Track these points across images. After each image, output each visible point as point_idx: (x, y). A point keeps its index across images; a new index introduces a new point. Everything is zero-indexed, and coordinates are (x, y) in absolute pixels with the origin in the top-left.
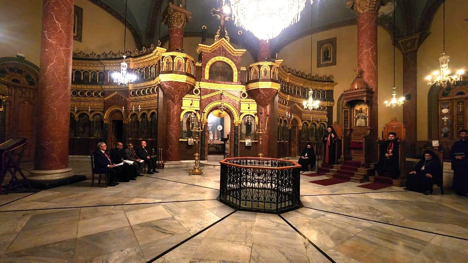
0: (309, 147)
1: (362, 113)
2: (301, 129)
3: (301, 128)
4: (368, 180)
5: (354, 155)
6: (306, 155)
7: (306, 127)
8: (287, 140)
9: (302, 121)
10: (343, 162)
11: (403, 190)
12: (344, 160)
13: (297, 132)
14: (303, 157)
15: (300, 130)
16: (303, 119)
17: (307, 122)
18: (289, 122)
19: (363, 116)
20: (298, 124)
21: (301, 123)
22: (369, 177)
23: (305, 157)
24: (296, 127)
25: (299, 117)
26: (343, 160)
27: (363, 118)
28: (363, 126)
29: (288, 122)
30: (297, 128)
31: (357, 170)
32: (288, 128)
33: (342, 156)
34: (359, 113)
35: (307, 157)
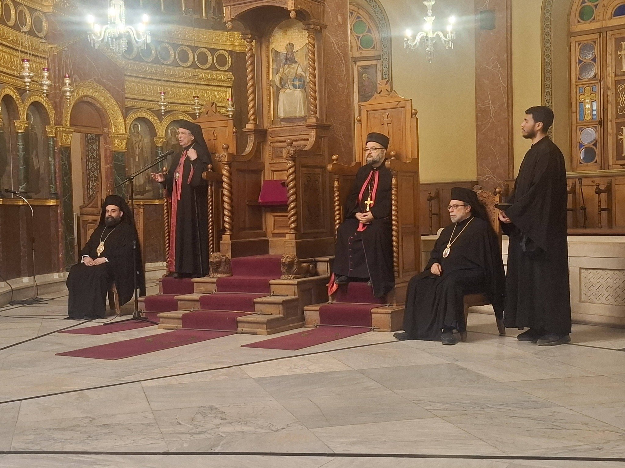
0: (114, 215)
1: (294, 65)
2: (121, 146)
3: (124, 142)
4: (302, 321)
5: (275, 235)
6: (101, 248)
7: (147, 140)
8: (56, 194)
9: (126, 111)
10: (227, 262)
11: (394, 339)
12: (233, 256)
13: (106, 163)
14: (87, 260)
15: (118, 153)
16: (128, 103)
17: (150, 118)
18: (59, 114)
19: (296, 77)
20: (108, 125)
21: (121, 119)
22: (305, 308)
23: (94, 256)
24: (101, 139)
25: (109, 95)
26: (229, 255)
27: (297, 83)
28: (298, 115)
29: (52, 116)
30: (106, 143)
31: (266, 288)
32: (55, 142)
33: (226, 238)
34: (286, 66)
35: (102, 255)
